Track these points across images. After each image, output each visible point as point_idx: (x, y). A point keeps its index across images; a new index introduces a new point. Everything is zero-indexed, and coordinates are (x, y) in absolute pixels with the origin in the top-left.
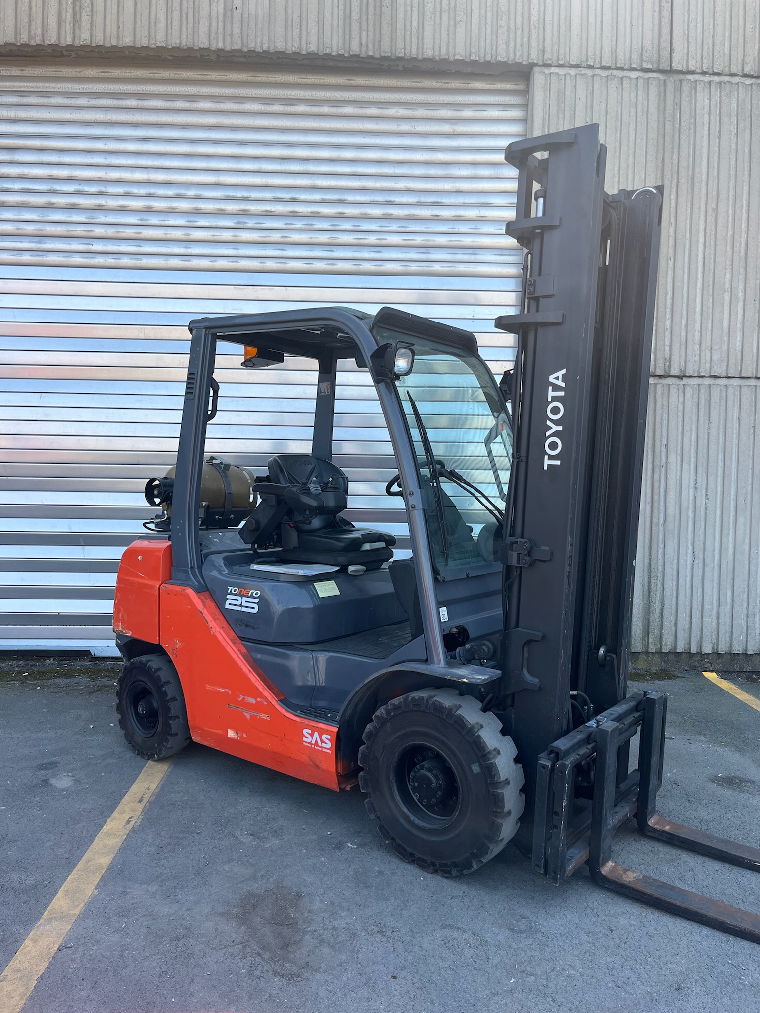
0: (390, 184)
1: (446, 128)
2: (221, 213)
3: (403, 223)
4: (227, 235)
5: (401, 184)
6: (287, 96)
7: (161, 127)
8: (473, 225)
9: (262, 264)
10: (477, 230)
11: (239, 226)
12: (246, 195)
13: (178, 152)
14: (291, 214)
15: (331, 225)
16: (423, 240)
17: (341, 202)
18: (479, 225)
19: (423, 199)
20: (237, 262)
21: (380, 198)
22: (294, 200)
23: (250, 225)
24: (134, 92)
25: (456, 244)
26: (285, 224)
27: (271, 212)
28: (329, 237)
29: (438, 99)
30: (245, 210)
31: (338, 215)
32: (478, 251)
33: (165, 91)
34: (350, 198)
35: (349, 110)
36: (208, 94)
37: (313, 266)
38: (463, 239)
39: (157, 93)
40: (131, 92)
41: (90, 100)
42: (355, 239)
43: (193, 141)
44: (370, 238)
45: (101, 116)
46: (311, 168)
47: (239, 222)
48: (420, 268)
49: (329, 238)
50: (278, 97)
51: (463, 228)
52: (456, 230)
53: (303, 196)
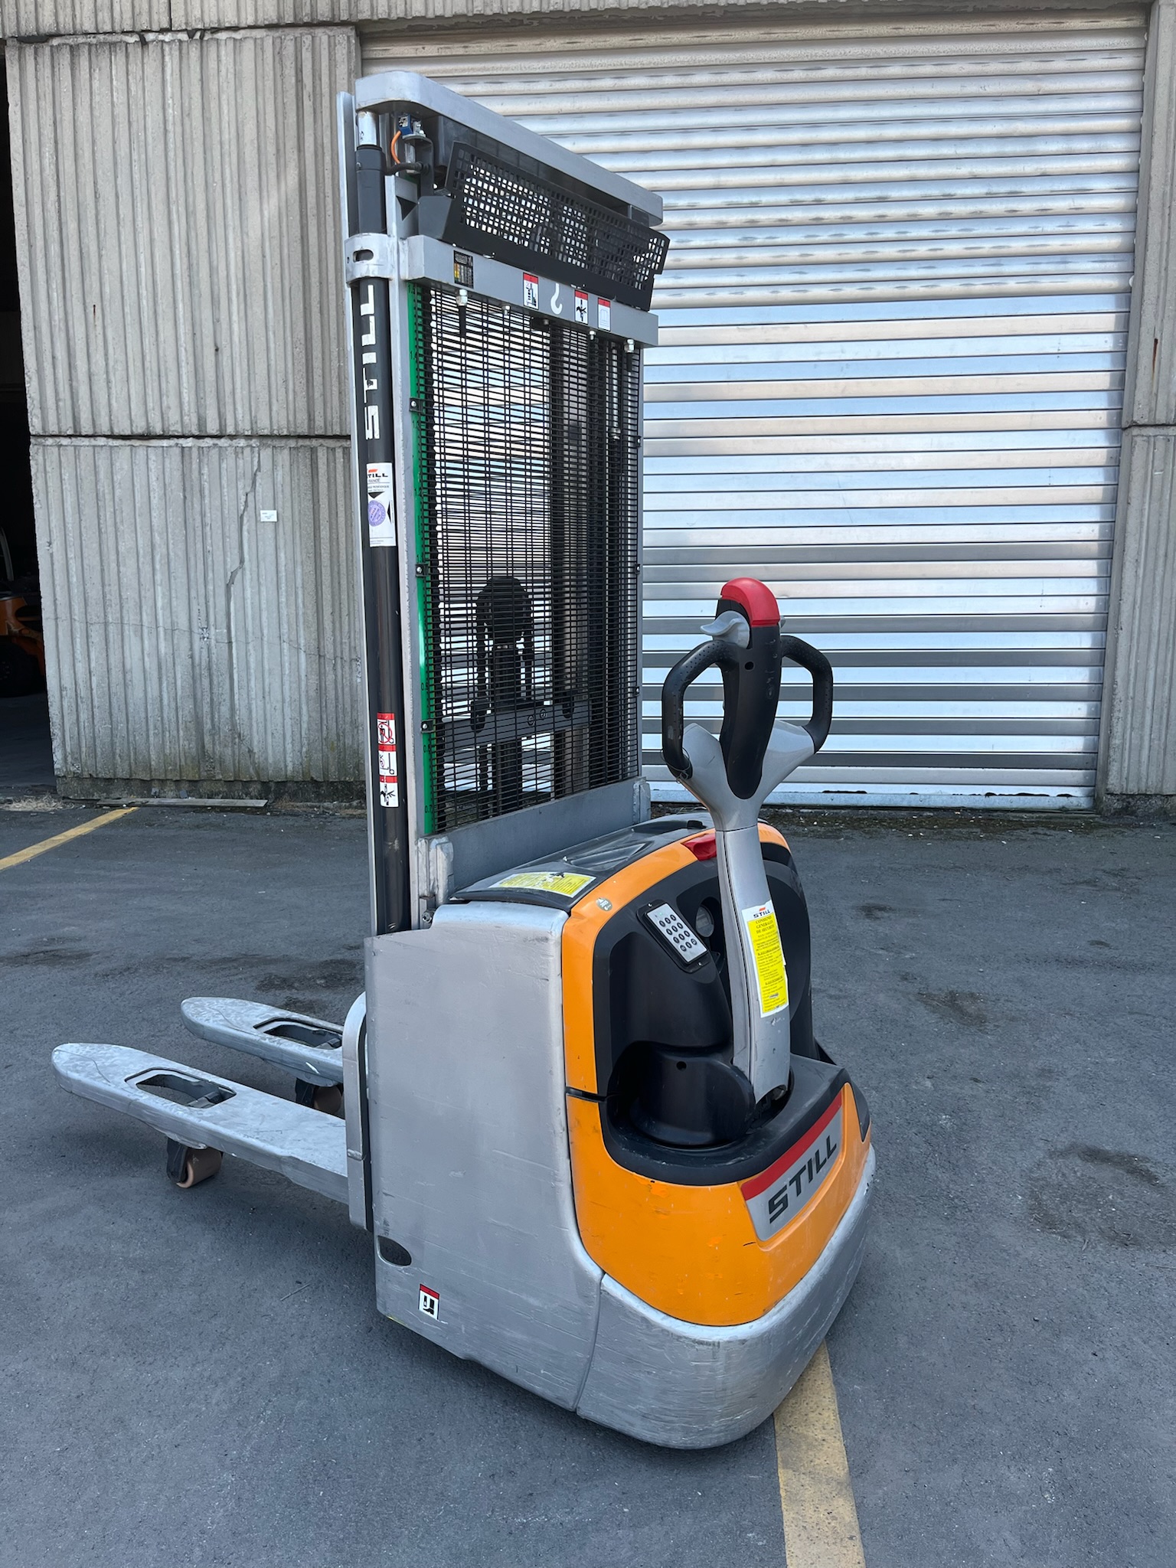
0: (950, 170)
1: (1029, 86)
2: (721, 227)
3: (966, 224)
4: (729, 257)
5: (965, 169)
6: (811, 56)
7: (644, 114)
8: (1063, 221)
9: (774, 295)
10: (1070, 228)
11: (745, 243)
12: (754, 199)
13: (666, 147)
14: (815, 222)
15: (867, 234)
16: (994, 247)
17: (882, 200)
18: (1072, 220)
19: (996, 188)
20: (742, 293)
21: (934, 191)
22: (819, 203)
23: (759, 241)
24: (610, 68)
25: (1039, 250)
26: (806, 237)
27: (787, 220)
28: (864, 250)
29: (1018, 47)
30: (753, 221)
31: (877, 219)
32: (1069, 258)
33: (650, 63)
34: (895, 193)
35: (895, 70)
36: (707, 63)
37: (841, 293)
38: (1050, 243)
39: (639, 67)
40: (606, 68)
41: (553, 83)
42: (900, 251)
43: (686, 130)
44: (919, 248)
45: (566, 104)
46: (842, 155)
47: (746, 239)
48: (987, 287)
49: (864, 253)
50: (800, 60)
51: (1050, 226)
52: (1040, 229)
53: (829, 196)
